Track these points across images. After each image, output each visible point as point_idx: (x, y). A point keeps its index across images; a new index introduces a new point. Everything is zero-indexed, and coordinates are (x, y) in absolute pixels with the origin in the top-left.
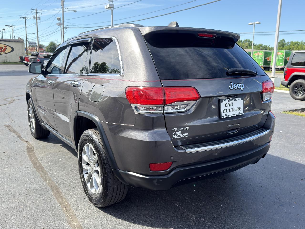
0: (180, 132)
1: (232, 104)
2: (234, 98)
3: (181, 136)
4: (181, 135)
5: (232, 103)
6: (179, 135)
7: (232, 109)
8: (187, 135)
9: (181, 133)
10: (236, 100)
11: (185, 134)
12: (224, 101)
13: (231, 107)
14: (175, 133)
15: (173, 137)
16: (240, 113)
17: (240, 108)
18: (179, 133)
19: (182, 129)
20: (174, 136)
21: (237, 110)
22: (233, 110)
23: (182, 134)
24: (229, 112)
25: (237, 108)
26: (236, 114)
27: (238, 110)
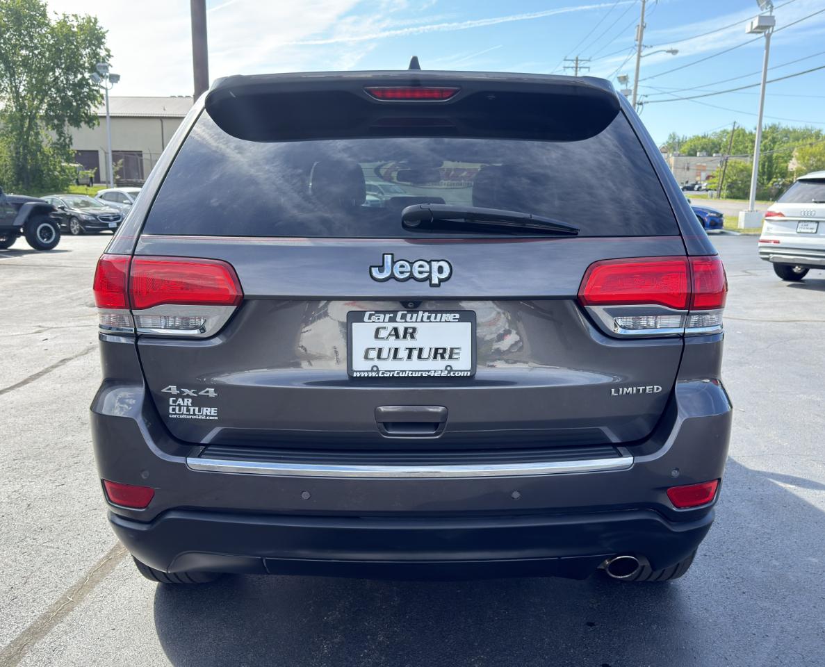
0: (190, 400)
1: (411, 333)
2: (421, 313)
3: (194, 414)
4: (194, 410)
5: (414, 329)
6: (188, 410)
7: (411, 350)
8: (212, 414)
9: (193, 404)
10: (429, 317)
11: (206, 410)
12: (366, 319)
13: (403, 345)
14: (174, 402)
15: (171, 411)
16: (452, 370)
17: (452, 349)
18: (186, 404)
19: (193, 390)
20: (174, 410)
21: (435, 357)
22: (415, 353)
23: (197, 409)
24: (395, 357)
25: (436, 350)
26: (429, 371)
27: (443, 357)
